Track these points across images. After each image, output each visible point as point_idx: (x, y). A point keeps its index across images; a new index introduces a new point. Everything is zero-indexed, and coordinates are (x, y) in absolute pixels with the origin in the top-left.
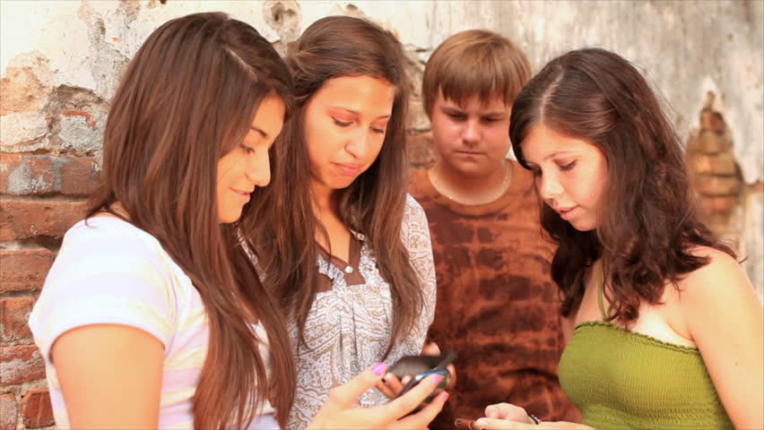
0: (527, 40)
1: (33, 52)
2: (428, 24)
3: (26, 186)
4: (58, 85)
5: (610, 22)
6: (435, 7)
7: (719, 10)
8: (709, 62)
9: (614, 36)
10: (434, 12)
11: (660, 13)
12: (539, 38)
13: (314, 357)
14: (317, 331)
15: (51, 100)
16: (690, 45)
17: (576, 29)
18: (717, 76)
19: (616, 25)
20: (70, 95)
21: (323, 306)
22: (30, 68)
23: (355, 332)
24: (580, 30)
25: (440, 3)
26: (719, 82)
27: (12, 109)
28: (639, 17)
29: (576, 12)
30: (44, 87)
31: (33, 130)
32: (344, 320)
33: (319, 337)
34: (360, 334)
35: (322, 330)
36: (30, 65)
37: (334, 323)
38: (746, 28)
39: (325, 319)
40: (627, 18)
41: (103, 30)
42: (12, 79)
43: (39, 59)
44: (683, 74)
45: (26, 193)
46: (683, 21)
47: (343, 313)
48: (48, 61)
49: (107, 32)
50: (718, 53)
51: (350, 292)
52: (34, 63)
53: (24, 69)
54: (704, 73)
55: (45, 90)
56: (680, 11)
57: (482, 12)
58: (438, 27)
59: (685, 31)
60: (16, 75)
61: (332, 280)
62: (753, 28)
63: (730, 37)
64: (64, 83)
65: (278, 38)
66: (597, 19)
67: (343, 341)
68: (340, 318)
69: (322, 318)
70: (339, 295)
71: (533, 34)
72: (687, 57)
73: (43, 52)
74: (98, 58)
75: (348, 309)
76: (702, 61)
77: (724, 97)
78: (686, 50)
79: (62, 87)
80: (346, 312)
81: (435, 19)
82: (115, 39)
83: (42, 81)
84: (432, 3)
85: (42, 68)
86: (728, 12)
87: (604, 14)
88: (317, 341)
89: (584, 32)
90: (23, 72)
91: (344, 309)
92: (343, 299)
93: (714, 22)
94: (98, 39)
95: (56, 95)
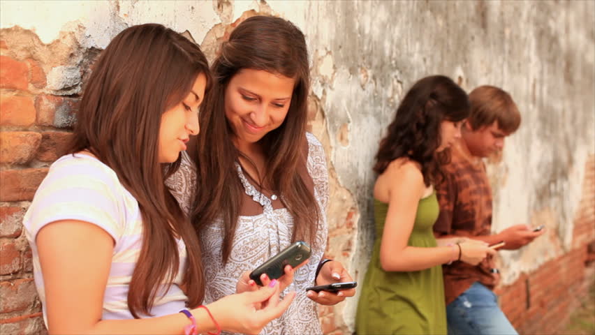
0: (360, 33)
1: (75, 21)
2: (305, 17)
3: (65, 121)
4: (90, 47)
5: (407, 23)
6: (310, 5)
7: (468, 19)
8: (460, 56)
9: (409, 33)
10: (309, 9)
11: (435, 18)
12: (367, 31)
13: (252, 263)
14: (254, 244)
15: (84, 58)
16: (450, 42)
17: (388, 27)
18: (464, 65)
19: (410, 25)
20: (95, 54)
21: (258, 226)
22: (73, 33)
23: (279, 243)
24: (390, 27)
25: (314, 3)
26: (465, 70)
27: (60, 62)
28: (423, 21)
29: (388, 14)
30: (81, 48)
31: (72, 79)
32: (271, 235)
33: (255, 248)
34: (283, 245)
35: (257, 243)
36: (74, 31)
37: (265, 237)
38: (482, 32)
39: (259, 235)
40: (416, 20)
41: (118, 7)
42: (62, 40)
43: (79, 26)
44: (446, 63)
45: (64, 126)
46: (448, 25)
47: (271, 230)
48: (84, 28)
49: (121, 9)
50: (465, 50)
51: (275, 214)
52: (76, 29)
53: (70, 33)
54: (457, 63)
55: (82, 50)
56: (446, 17)
57: (336, 10)
58: (311, 19)
59: (448, 32)
60: (64, 37)
61: (263, 206)
62: (486, 32)
63: (473, 38)
64: (94, 45)
65: (220, 22)
66: (400, 20)
67: (272, 250)
68: (269, 233)
69: (257, 234)
70: (268, 217)
71: (364, 30)
72: (448, 51)
73: (83, 22)
74: (115, 28)
75: (274, 227)
76: (456, 54)
77: (467, 81)
78: (448, 46)
79: (92, 48)
80: (274, 229)
81: (309, 14)
82: (125, 15)
83: (81, 43)
84: (308, 2)
85: (81, 33)
86: (473, 20)
87: (404, 17)
88: (254, 251)
89: (392, 29)
90: (69, 35)
91: (271, 226)
92: (271, 220)
93: (464, 27)
94: (115, 14)
95: (87, 54)
